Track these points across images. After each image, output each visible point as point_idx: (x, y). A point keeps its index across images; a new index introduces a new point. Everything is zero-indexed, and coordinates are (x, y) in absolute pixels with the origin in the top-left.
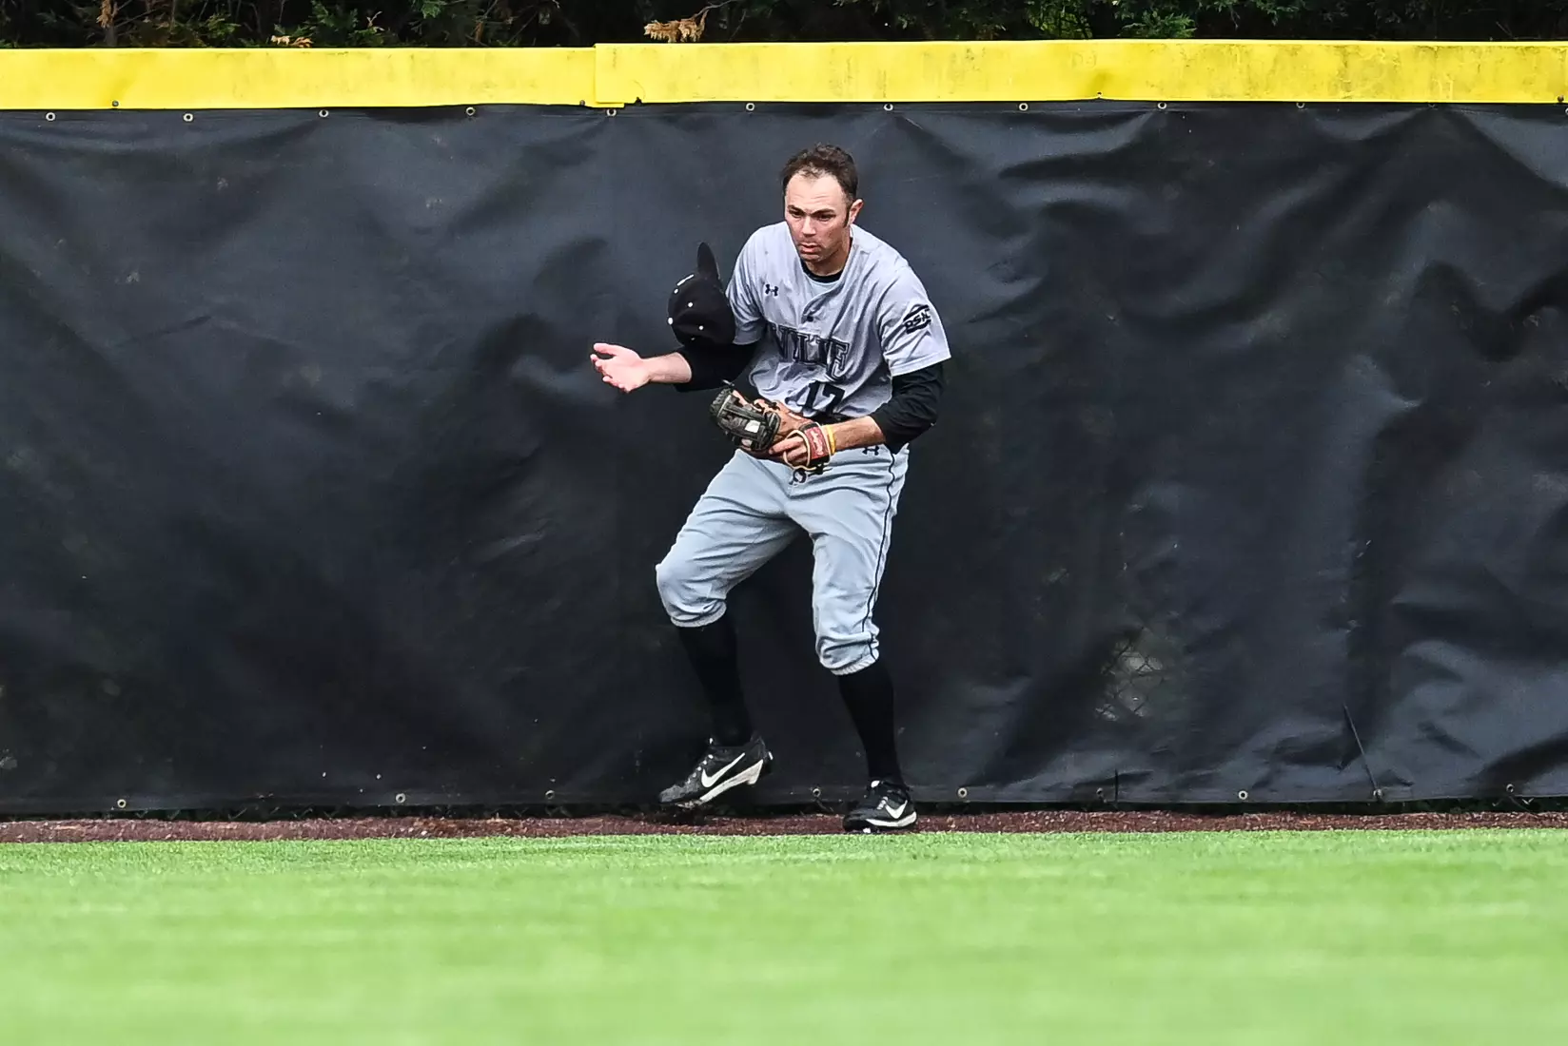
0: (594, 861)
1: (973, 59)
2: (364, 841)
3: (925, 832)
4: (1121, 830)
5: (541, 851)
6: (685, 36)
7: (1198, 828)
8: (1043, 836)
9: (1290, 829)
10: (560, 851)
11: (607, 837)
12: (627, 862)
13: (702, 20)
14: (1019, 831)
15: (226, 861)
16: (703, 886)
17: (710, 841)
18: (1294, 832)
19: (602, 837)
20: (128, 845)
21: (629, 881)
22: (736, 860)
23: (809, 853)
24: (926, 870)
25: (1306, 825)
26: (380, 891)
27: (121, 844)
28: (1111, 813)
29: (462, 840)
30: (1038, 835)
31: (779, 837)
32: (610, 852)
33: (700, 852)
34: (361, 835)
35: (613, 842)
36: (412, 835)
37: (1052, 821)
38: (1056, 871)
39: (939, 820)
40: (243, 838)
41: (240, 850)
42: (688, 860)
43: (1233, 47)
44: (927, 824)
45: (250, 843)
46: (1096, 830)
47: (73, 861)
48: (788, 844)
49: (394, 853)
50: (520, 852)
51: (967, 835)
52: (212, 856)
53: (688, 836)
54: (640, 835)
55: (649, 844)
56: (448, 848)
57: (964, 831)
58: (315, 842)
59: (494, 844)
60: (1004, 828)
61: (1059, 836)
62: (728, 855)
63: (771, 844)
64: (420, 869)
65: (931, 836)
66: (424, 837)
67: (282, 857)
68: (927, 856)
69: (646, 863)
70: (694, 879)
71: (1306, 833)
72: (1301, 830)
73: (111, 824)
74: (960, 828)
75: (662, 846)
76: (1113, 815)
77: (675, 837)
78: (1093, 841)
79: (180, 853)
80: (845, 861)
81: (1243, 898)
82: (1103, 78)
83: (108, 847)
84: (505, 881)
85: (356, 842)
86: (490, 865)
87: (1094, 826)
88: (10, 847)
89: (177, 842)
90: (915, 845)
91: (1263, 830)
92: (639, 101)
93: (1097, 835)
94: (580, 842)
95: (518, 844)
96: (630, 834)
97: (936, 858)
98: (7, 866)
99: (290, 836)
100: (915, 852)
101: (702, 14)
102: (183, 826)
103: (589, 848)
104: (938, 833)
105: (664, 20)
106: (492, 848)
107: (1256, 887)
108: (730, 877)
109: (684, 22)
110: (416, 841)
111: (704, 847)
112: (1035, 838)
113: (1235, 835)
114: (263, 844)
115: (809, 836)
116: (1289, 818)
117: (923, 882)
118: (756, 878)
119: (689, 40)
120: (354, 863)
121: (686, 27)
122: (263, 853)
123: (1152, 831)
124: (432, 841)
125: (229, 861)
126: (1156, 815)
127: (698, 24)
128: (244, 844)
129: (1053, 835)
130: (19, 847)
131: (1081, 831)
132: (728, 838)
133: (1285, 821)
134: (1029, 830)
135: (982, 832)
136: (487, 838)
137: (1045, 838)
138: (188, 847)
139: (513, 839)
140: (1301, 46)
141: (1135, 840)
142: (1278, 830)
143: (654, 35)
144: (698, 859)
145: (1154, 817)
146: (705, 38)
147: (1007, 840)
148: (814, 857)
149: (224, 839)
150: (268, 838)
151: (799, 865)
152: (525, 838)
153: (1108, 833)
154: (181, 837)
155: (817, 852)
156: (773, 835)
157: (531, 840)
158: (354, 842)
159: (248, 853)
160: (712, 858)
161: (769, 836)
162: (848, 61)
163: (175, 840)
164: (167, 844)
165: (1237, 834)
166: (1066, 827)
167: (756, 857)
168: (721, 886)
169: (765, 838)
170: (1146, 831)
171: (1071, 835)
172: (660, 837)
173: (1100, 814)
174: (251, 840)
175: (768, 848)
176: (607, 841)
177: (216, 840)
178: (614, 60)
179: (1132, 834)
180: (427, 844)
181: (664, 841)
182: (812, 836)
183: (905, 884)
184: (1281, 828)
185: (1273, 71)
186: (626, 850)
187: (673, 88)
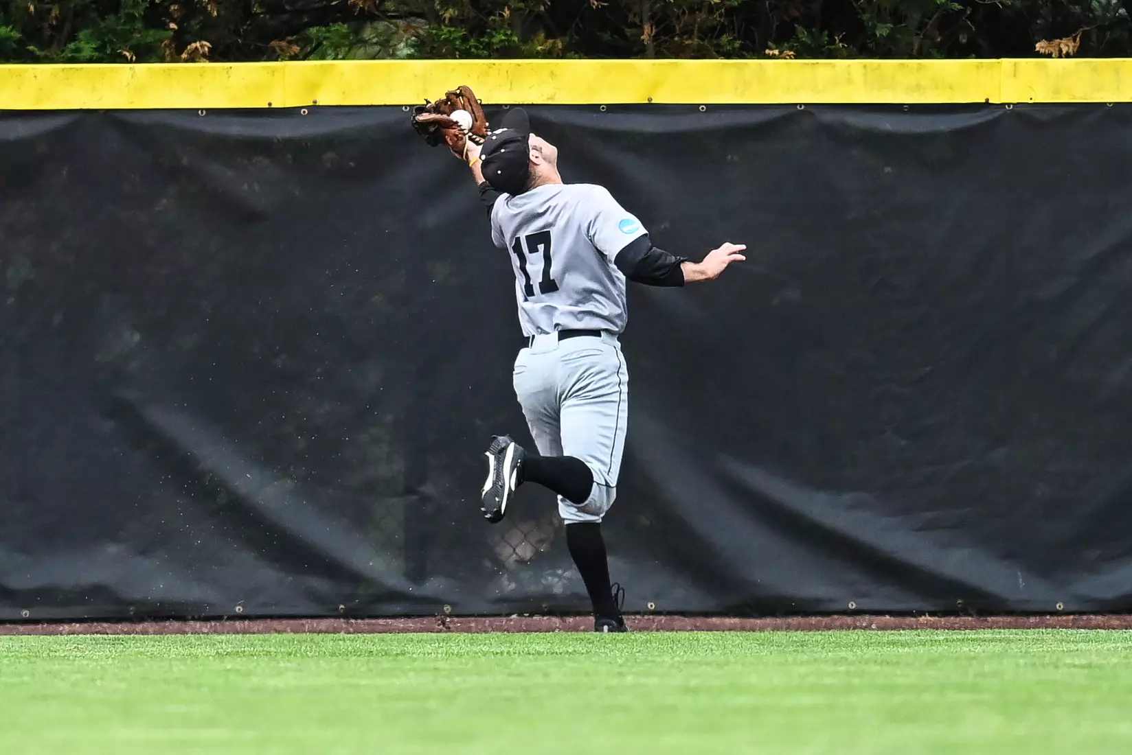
0: (998, 648)
2: (830, 632)
5: (959, 640)
6: (1064, 52)
10: (973, 640)
11: (1006, 630)
12: (1020, 648)
13: (1078, 39)
15: (730, 646)
16: (1075, 666)
17: (1081, 634)
19: (1002, 631)
20: (659, 634)
21: (1022, 661)
22: (1099, 647)
26: (842, 669)
27: (655, 634)
29: (901, 631)
32: (1009, 641)
33: (1073, 642)
34: (828, 627)
35: (1011, 634)
36: (865, 628)
40: (743, 629)
41: (741, 638)
42: (1065, 646)
45: (748, 633)
47: (619, 645)
49: (852, 641)
50: (943, 640)
52: (721, 642)
53: (1064, 630)
54: (1030, 629)
55: (1036, 635)
56: (891, 638)
58: (795, 633)
59: (925, 635)
62: (1094, 644)
63: (1125, 636)
64: (870, 652)
66: (873, 630)
67: (771, 643)
69: (1034, 649)
70: (1068, 661)
73: (649, 619)
75: (1045, 637)
77: (1055, 631)
79: (698, 640)
83: (645, 636)
84: (933, 661)
85: (825, 633)
86: (921, 649)
88: (575, 635)
89: (695, 632)
94: (987, 634)
95: (941, 635)
96: (1023, 628)
98: (572, 649)
99: (776, 628)
101: (1077, 35)
102: (699, 621)
103: (993, 638)
105: (1049, 39)
106: (923, 638)
108: (1095, 659)
109: (1064, 41)
110: (868, 632)
111: (1076, 637)
114: (757, 634)
118: (1114, 660)
119: (1068, 56)
120: (823, 648)
121: (1067, 45)
122: (758, 640)
124: (879, 632)
125: (733, 646)
127: (1074, 41)
128: (744, 634)
130: (581, 635)
132: (1094, 632)
136: (919, 631)
138: (702, 635)
139: (939, 632)
143: (1042, 51)
144: (1072, 647)
146: (1080, 53)
149: (730, 630)
150: (762, 629)
152: (946, 631)
154: (698, 629)
156: (1126, 629)
157: (951, 632)
158: (823, 633)
159: (747, 640)
160: (1082, 646)
161: (1124, 630)
163: (693, 630)
164: (687, 634)
167: (1114, 645)
168: (1089, 666)
169: (1121, 631)
172: (1044, 630)
174: (749, 631)
175: (1123, 639)
176: (1006, 633)
177: (724, 631)
178: (1015, 70)
180: (876, 634)
181: (1047, 634)
186: (1020, 640)
187: (1056, 92)
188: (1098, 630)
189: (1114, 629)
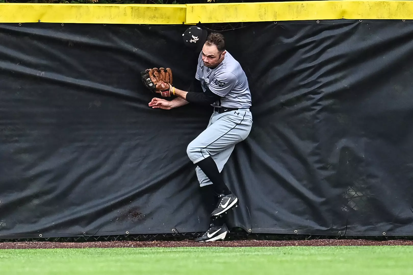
0: (185, 255)
1: (304, 7)
2: (114, 248)
3: (288, 246)
4: (349, 245)
5: (169, 252)
7: (373, 245)
8: (325, 247)
9: (402, 245)
10: (175, 252)
11: (189, 247)
12: (195, 255)
14: (317, 246)
15: (71, 255)
16: (219, 263)
17: (221, 249)
18: (403, 246)
19: (188, 247)
20: (40, 250)
21: (196, 261)
22: (229, 255)
23: (252, 252)
24: (288, 258)
25: (407, 244)
26: (119, 264)
27: (38, 250)
28: (346, 240)
29: (144, 248)
30: (323, 247)
31: (243, 247)
32: (190, 252)
33: (218, 252)
34: (113, 247)
35: (191, 249)
36: (129, 247)
37: (328, 242)
38: (329, 258)
39: (292, 242)
40: (76, 247)
41: (75, 251)
42: (215, 254)
43: (384, 3)
44: (288, 243)
45: (78, 249)
46: (341, 245)
47: (23, 255)
48: (246, 250)
49: (123, 252)
50: (162, 252)
51: (301, 247)
52: (67, 253)
55: (202, 249)
56: (140, 251)
57: (300, 246)
58: (98, 249)
59: (154, 249)
60: (313, 245)
61: (330, 247)
62: (227, 253)
63: (240, 249)
64: (131, 257)
65: (290, 247)
66: (133, 247)
67: (88, 254)
68: (289, 253)
69: (201, 255)
70: (216, 260)
71: (407, 246)
72: (405, 245)
73: (35, 243)
74: (299, 245)
75: (206, 250)
76: (347, 241)
77: (210, 247)
78: (340, 249)
79: (57, 252)
80: (263, 255)
81: (387, 266)
82: (344, 12)
83: (34, 250)
84: (158, 261)
85: (111, 249)
86: (153, 256)
87: (341, 244)
88: (3, 250)
89: (56, 249)
90: (285, 250)
91: (393, 245)
92: (200, 22)
93: (342, 247)
94: (181, 249)
95: (161, 249)
97: (291, 254)
98: (3, 256)
99: (91, 247)
100: (285, 252)
102: (57, 244)
103: (184, 251)
104: (292, 246)
106: (153, 251)
107: (391, 263)
108: (227, 260)
110: (130, 248)
111: (219, 250)
112: (322, 248)
113: (385, 247)
114: (82, 249)
115: (252, 247)
116: (401, 242)
117: (287, 261)
118: (236, 260)
120: (111, 255)
122: (82, 252)
123: (359, 246)
124: (135, 248)
125: (72, 254)
126: (360, 241)
128: (77, 249)
129: (328, 247)
130: (6, 250)
131: (337, 245)
132: (227, 248)
133: (400, 243)
134: (320, 245)
135: (306, 246)
136: (152, 248)
137: (326, 248)
138: (59, 250)
139: (160, 248)
140: (406, 2)
141: (354, 248)
142: (398, 245)
144: (218, 254)
145: (359, 241)
147: (313, 248)
148: (253, 254)
149: (70, 248)
150: (84, 247)
151: (249, 256)
152: (163, 248)
153: (345, 246)
154: (57, 247)
155: (254, 252)
156: (241, 247)
157: (165, 248)
158: (110, 249)
159: (78, 252)
160: (222, 254)
161: (240, 247)
162: (265, 8)
163: (55, 248)
164: (52, 249)
165: (386, 247)
166: (332, 244)
167: (236, 254)
168: (225, 263)
169: (238, 248)
170: (357, 245)
171: (333, 247)
172: (206, 247)
173: (343, 240)
174: (79, 248)
175: (239, 251)
176: (189, 248)
177: (68, 248)
178: (192, 9)
179: (353, 246)
180: (133, 249)
181: (207, 249)
182: (253, 247)
183: (281, 261)
184: (399, 245)
185: (397, 10)
186: (195, 252)
187: (210, 18)
188: (229, 247)
189: (236, 247)
